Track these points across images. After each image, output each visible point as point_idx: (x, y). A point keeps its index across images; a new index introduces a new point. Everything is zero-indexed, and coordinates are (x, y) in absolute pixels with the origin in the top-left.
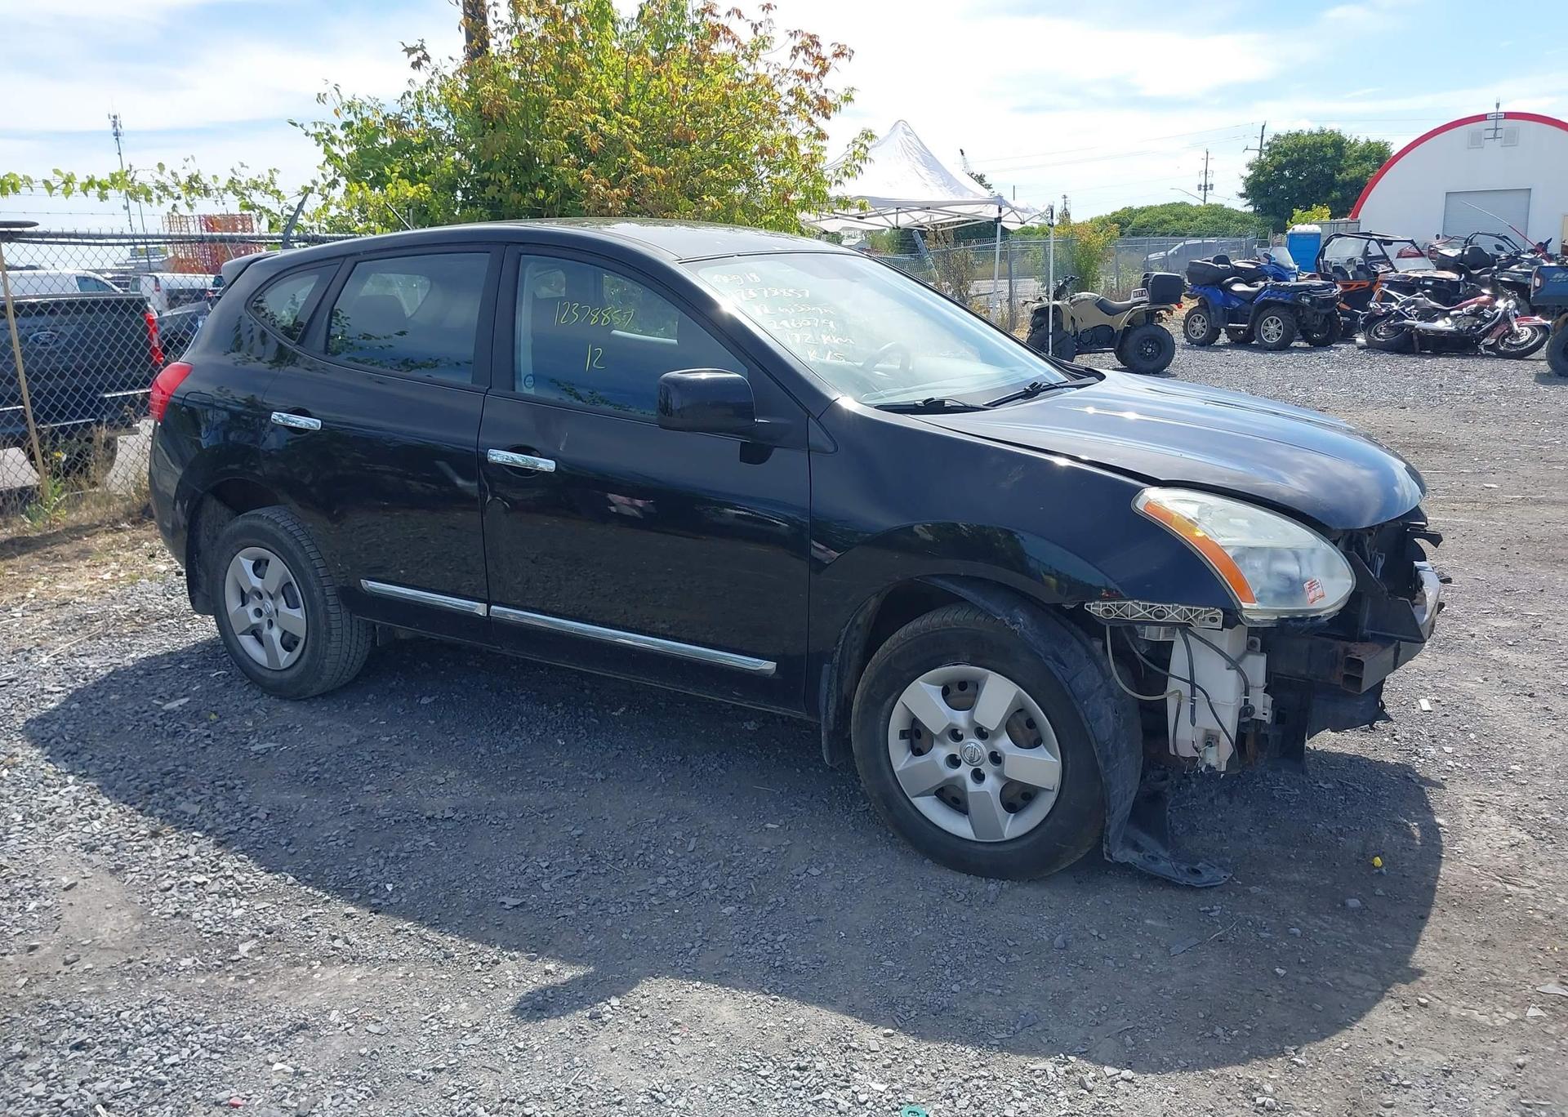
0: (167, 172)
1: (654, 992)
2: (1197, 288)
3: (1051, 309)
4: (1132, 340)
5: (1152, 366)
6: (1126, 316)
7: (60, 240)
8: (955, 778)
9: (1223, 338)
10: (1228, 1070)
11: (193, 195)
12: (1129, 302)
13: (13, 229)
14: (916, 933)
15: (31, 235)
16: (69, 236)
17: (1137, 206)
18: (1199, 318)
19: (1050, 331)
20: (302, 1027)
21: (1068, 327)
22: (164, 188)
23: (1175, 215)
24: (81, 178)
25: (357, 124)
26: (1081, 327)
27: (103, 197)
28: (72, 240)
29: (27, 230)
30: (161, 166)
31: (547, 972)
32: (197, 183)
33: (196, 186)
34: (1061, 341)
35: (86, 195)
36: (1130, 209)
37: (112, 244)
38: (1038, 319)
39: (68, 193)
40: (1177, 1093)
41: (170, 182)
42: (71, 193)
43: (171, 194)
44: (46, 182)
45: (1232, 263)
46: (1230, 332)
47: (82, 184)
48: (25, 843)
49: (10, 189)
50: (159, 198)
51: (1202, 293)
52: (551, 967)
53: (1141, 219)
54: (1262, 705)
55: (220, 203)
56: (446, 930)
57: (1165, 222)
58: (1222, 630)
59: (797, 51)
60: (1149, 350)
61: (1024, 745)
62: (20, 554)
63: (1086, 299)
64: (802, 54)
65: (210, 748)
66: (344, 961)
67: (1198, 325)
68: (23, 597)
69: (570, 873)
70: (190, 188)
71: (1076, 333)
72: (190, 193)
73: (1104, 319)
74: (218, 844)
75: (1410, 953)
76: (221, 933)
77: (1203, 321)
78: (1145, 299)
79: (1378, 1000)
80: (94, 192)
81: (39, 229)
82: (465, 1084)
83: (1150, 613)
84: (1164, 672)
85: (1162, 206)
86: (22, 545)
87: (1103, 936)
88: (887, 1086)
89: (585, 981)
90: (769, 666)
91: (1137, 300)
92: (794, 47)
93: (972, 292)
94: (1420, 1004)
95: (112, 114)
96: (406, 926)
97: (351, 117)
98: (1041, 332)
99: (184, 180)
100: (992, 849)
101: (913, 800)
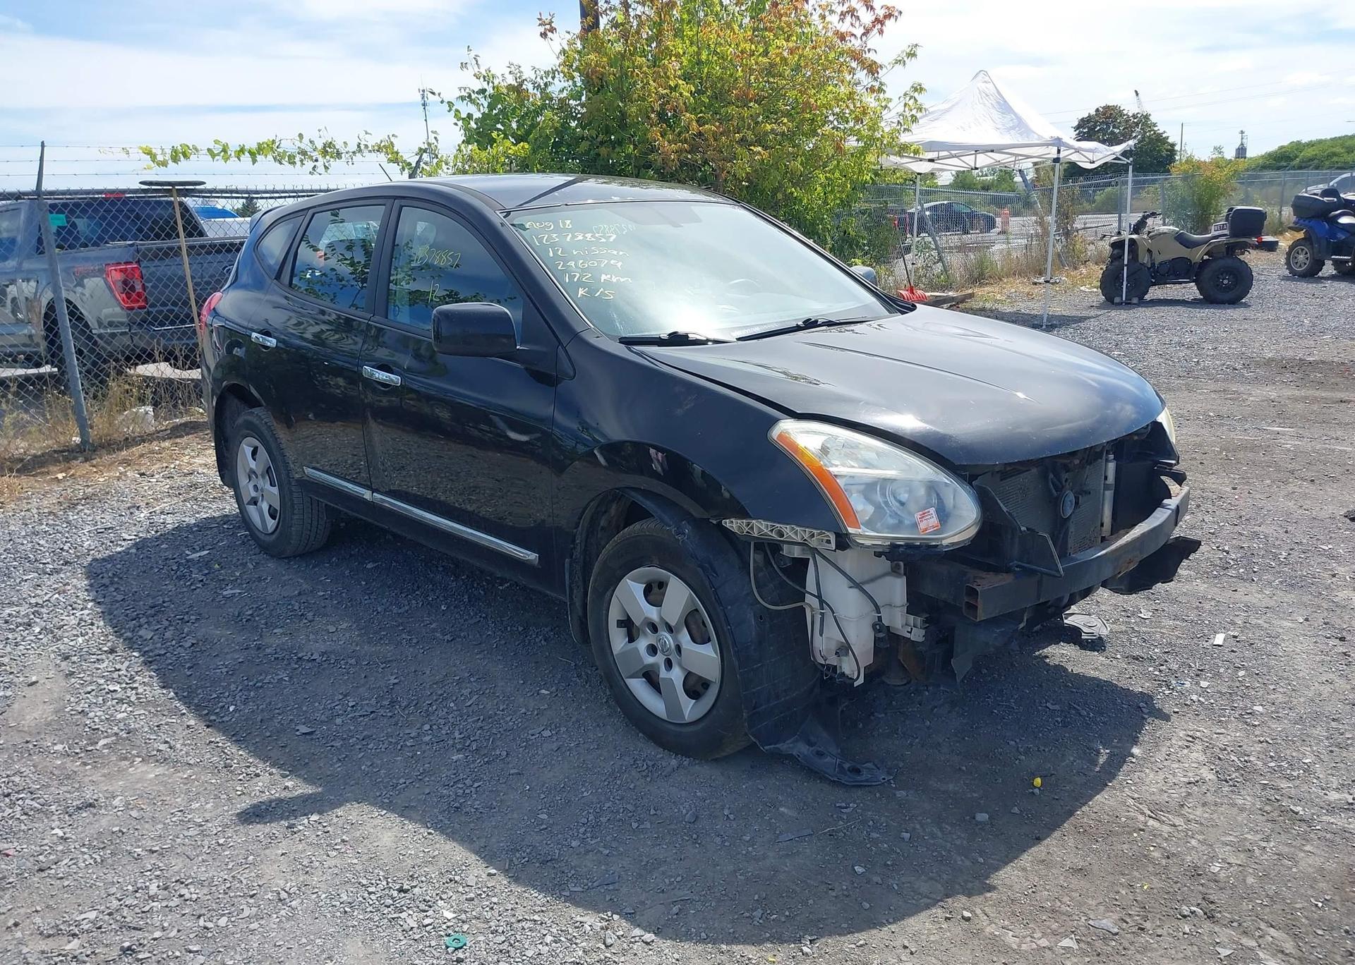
0: (306, 140)
1: (352, 812)
2: (1302, 221)
3: (1127, 242)
4: (1207, 273)
5: (1227, 296)
6: (1203, 249)
7: (224, 195)
8: (652, 665)
9: (1328, 269)
10: (735, 948)
11: (328, 157)
12: (1210, 235)
13: (187, 187)
14: (585, 794)
15: (201, 191)
16: (232, 192)
17: (1305, 140)
18: (1302, 250)
19: (1126, 262)
20: (91, 805)
21: (1144, 259)
22: (304, 153)
23: (1347, 148)
24: (234, 147)
25: (490, 91)
26: (1159, 259)
27: (254, 161)
28: (234, 195)
29: (197, 187)
30: (301, 136)
31: (286, 788)
32: (330, 148)
33: (329, 150)
34: (1135, 272)
35: (240, 160)
36: (1299, 143)
37: (266, 198)
38: (1116, 252)
39: (226, 159)
40: (677, 960)
41: (308, 149)
42: (228, 158)
43: (311, 157)
44: (209, 150)
45: (1342, 195)
46: (1336, 263)
47: (235, 152)
48: (27, 649)
49: (182, 157)
50: (302, 161)
51: (1306, 226)
52: (290, 784)
53: (1309, 153)
54: (900, 621)
55: (350, 163)
56: (243, 746)
57: (1335, 154)
58: (835, 551)
59: (844, 16)
60: (1226, 282)
61: (699, 640)
62: (187, 434)
63: (1165, 233)
64: (848, 18)
65: (198, 590)
66: (157, 761)
67: (1301, 257)
68: (167, 467)
69: (365, 713)
70: (325, 153)
71: (1153, 264)
72: (325, 157)
73: (1183, 252)
74: (145, 663)
75: (997, 869)
76: (98, 729)
77: (1306, 253)
78: (1226, 232)
79: (928, 907)
80: (246, 158)
81: (209, 186)
82: (161, 865)
83: (772, 531)
84: (802, 590)
85: (1331, 139)
86: (192, 428)
87: (732, 817)
88: (455, 915)
89: (305, 799)
90: (532, 556)
91: (1217, 233)
92: (842, 12)
93: (1078, 225)
94: (963, 917)
95: (421, 89)
96: (218, 740)
97: (485, 85)
98: (1116, 263)
99: (320, 146)
100: (678, 729)
101: (626, 680)
